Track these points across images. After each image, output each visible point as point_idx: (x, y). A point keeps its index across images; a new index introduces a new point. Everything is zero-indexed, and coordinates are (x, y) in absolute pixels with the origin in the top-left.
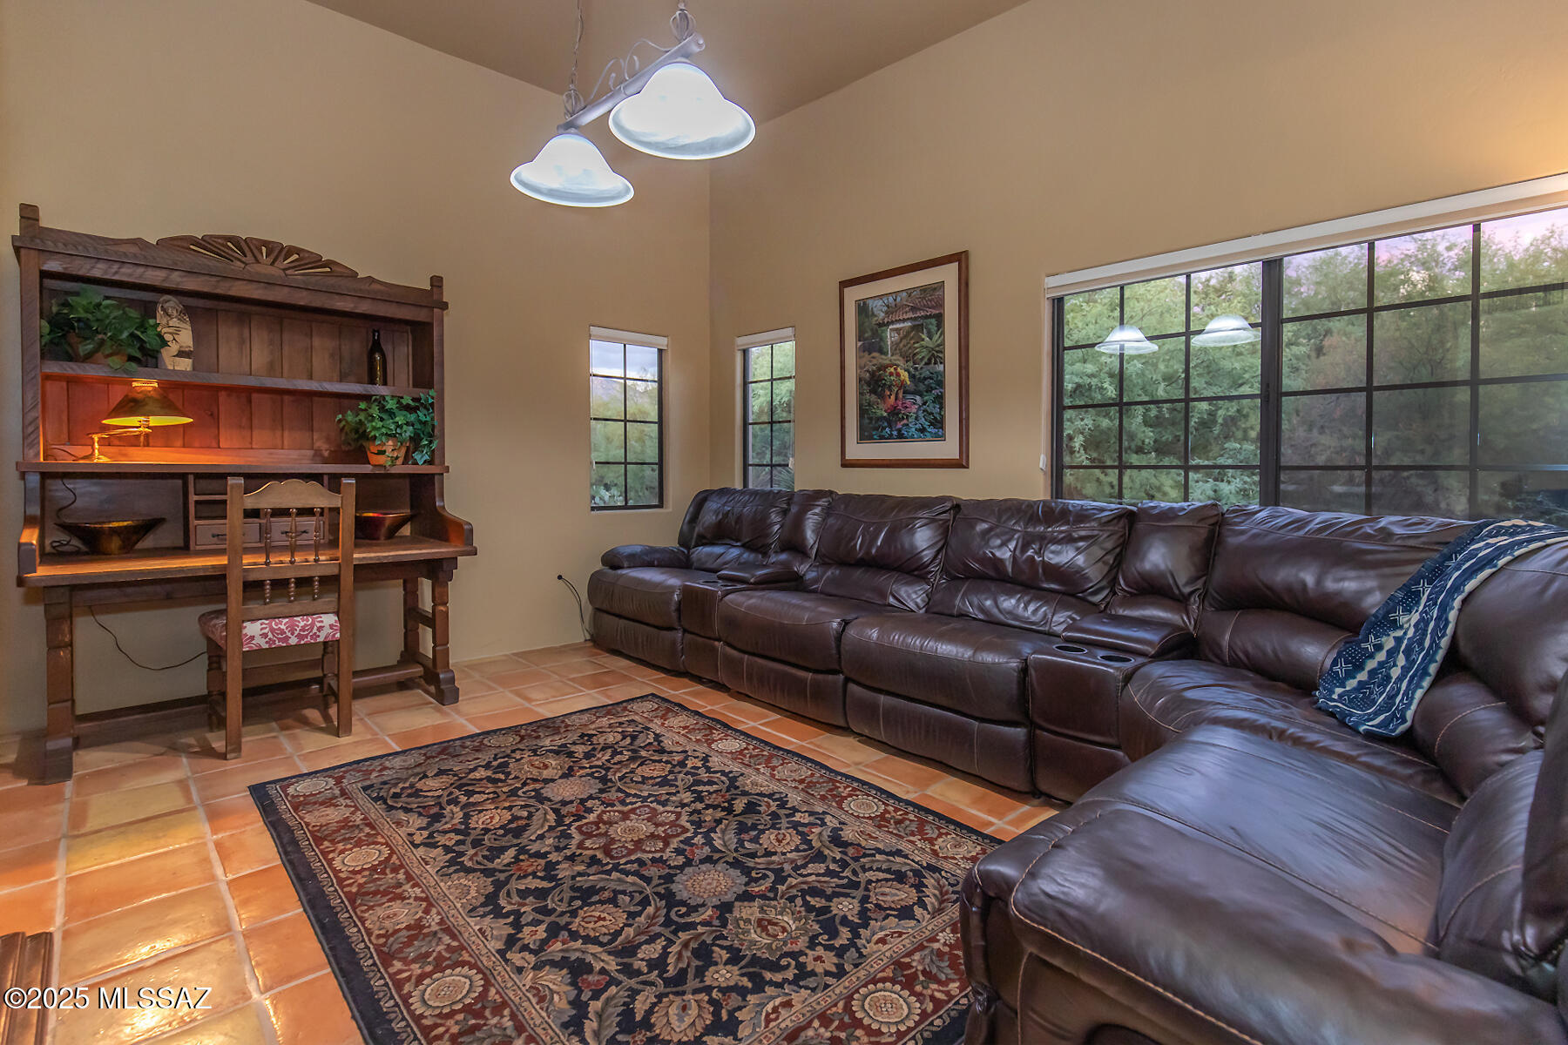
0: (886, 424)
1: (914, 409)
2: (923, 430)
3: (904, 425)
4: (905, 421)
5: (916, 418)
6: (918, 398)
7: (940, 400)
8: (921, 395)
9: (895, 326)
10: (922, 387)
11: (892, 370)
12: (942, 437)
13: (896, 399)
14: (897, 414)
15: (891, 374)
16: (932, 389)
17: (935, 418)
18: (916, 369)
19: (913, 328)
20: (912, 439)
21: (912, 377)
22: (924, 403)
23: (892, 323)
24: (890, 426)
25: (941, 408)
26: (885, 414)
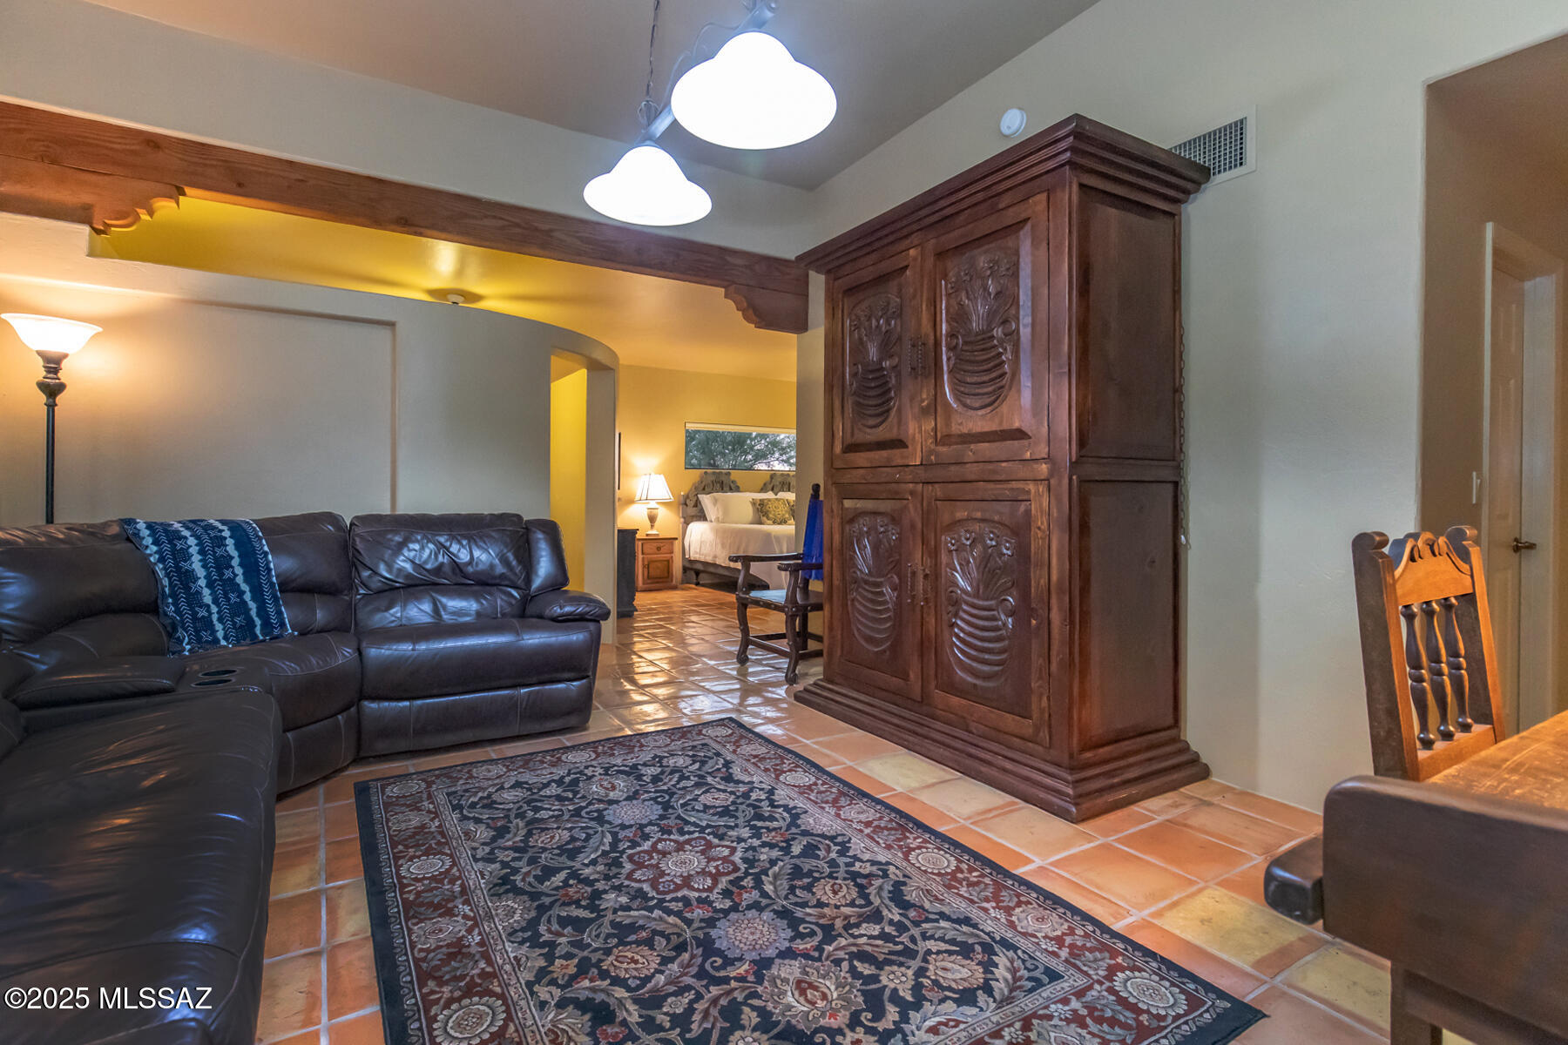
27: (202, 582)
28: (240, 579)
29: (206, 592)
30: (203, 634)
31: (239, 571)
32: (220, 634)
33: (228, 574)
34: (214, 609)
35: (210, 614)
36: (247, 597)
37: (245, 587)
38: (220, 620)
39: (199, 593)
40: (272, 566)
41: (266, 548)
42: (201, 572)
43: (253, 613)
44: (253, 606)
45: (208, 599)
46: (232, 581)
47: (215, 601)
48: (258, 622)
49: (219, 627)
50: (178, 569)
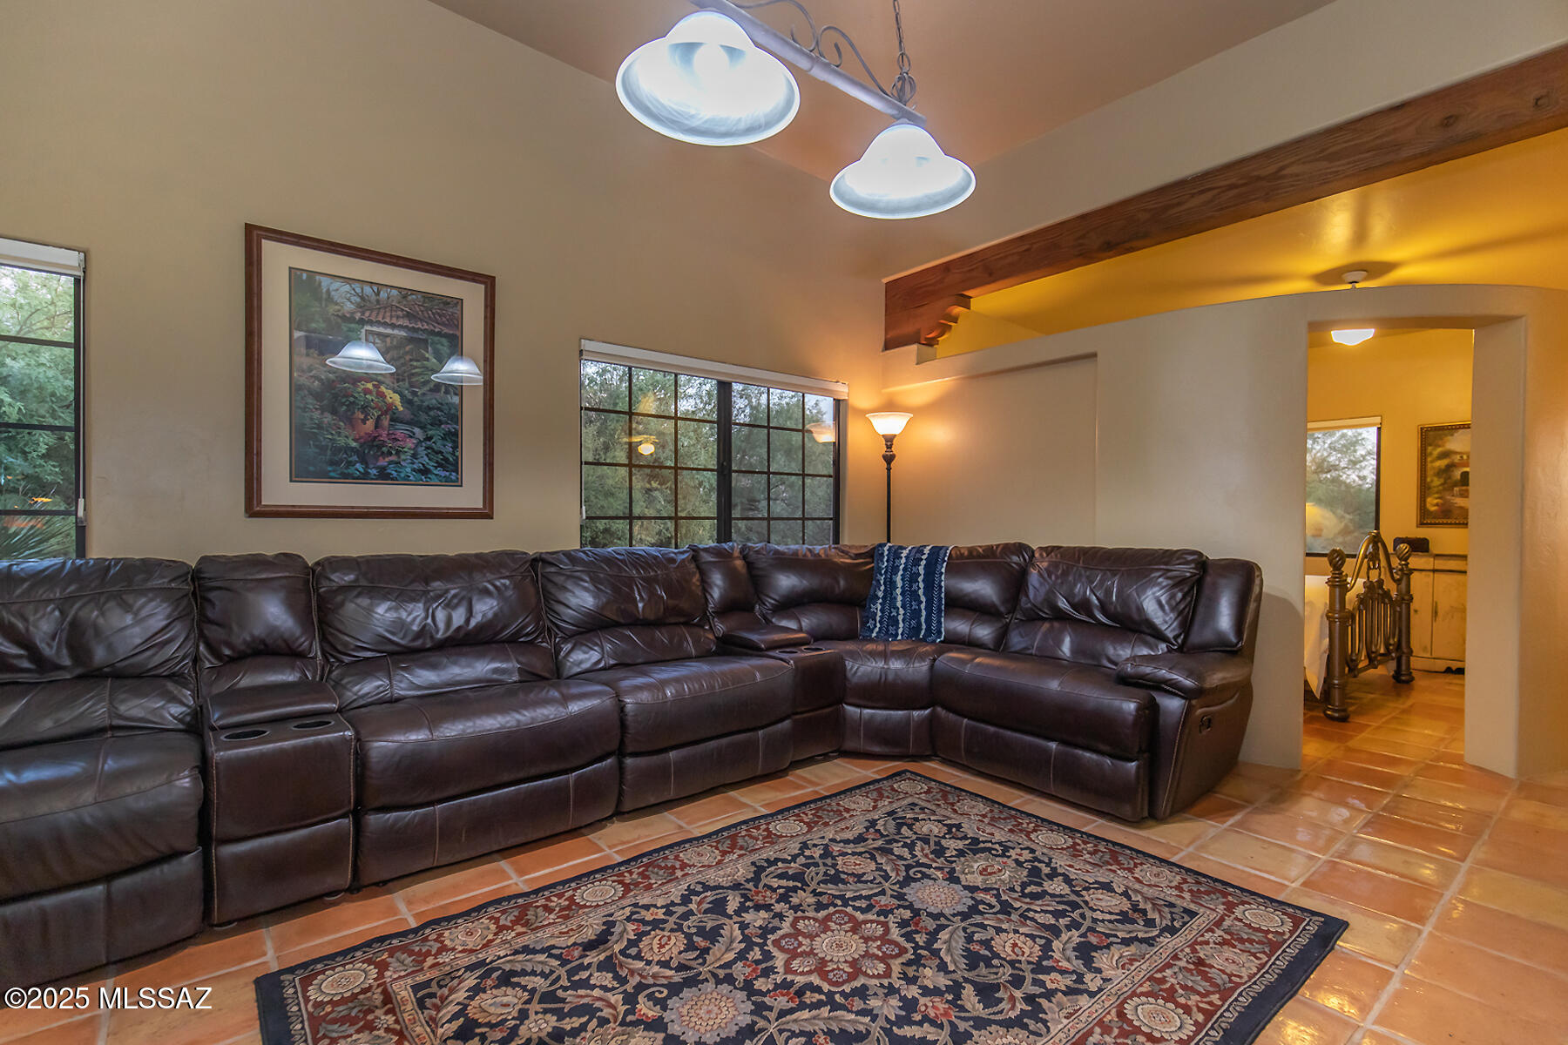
0: (355, 458)
1: (410, 443)
2: (425, 471)
3: (390, 463)
4: (393, 458)
5: (414, 456)
6: (417, 430)
7: (454, 437)
8: (423, 428)
9: (375, 329)
10: (423, 417)
11: (370, 386)
12: (458, 483)
13: (377, 427)
14: (379, 447)
15: (367, 391)
16: (441, 423)
17: (446, 460)
18: (415, 394)
19: (410, 340)
20: (406, 481)
21: (407, 402)
22: (429, 439)
23: (371, 322)
24: (364, 461)
25: (455, 448)
26: (354, 444)
27: (899, 591)
28: (921, 592)
29: (900, 598)
30: (890, 628)
31: (921, 585)
32: (900, 631)
33: (915, 587)
34: (901, 611)
35: (898, 614)
36: (923, 606)
37: (923, 599)
38: (903, 621)
39: (895, 598)
40: (943, 584)
41: (943, 570)
42: (899, 584)
43: (923, 619)
44: (924, 613)
45: (899, 604)
46: (916, 592)
47: (903, 606)
48: (924, 626)
49: (901, 625)
50: (891, 578)
